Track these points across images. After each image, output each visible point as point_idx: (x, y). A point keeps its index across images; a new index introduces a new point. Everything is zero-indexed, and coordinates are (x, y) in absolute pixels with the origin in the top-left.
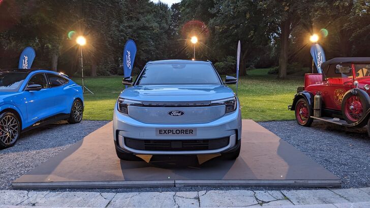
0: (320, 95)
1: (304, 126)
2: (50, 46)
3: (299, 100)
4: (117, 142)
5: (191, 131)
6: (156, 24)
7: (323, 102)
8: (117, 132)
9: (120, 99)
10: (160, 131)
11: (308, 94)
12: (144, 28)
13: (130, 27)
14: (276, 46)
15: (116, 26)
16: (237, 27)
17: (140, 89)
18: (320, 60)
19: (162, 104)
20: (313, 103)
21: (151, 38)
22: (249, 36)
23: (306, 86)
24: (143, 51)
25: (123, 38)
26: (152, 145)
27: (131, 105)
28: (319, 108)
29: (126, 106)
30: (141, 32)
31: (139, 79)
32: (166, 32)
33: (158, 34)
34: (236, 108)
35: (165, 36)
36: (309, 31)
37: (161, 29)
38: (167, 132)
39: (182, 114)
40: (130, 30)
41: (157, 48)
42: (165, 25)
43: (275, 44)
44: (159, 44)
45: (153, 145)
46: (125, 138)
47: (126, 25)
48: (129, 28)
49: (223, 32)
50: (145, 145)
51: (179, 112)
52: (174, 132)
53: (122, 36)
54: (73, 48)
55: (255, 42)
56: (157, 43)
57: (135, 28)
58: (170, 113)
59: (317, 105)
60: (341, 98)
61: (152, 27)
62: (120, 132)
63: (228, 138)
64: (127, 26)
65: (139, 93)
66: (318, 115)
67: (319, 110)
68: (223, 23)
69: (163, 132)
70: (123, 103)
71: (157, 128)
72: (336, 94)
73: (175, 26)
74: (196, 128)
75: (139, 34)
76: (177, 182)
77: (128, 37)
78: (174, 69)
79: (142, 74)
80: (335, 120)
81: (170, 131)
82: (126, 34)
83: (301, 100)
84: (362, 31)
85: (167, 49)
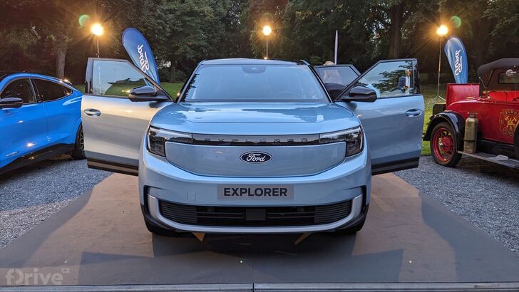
0: (475, 117)
1: (446, 166)
2: (53, 37)
3: (438, 126)
4: (145, 208)
5: (283, 191)
6: (209, 8)
7: (480, 129)
8: (146, 190)
9: (152, 129)
10: (227, 191)
11: (452, 116)
12: (192, 13)
13: (171, 11)
14: (380, 42)
15: (151, 10)
16: (327, 13)
17: (187, 110)
18: (459, 62)
19: (230, 140)
20: (462, 131)
21: (201, 28)
22: (345, 27)
23: (448, 102)
24: (190, 46)
25: (161, 27)
26: (209, 215)
27: (173, 140)
28: (472, 139)
29: (161, 141)
30: (188, 18)
31: (186, 91)
32: (223, 20)
33: (211, 23)
34: (363, 147)
35: (222, 26)
36: (434, 21)
37: (216, 15)
38: (238, 192)
39: (268, 158)
40: (171, 16)
41: (211, 44)
42: (222, 10)
43: (378, 39)
44: (213, 38)
45: (212, 215)
46: (161, 203)
47: (165, 8)
48: (170, 13)
49: (306, 21)
50: (198, 215)
51: (262, 155)
52: (252, 192)
53: (159, 24)
54: (85, 40)
55: (352, 35)
56: (211, 35)
57: (178, 13)
58: (245, 157)
59: (470, 133)
60: (511, 124)
61: (203, 12)
62: (151, 191)
63: (350, 202)
64: (167, 10)
65: (184, 117)
66: (471, 151)
67: (474, 141)
68: (308, 7)
69: (232, 192)
70: (157, 136)
71: (219, 185)
72: (503, 118)
73: (236, 12)
74: (292, 185)
75: (184, 22)
76: (257, 286)
77: (168, 26)
78: (246, 75)
79: (191, 83)
80: (500, 159)
81: (245, 190)
82: (166, 22)
83: (441, 124)
84: (510, 21)
85: (224, 45)
